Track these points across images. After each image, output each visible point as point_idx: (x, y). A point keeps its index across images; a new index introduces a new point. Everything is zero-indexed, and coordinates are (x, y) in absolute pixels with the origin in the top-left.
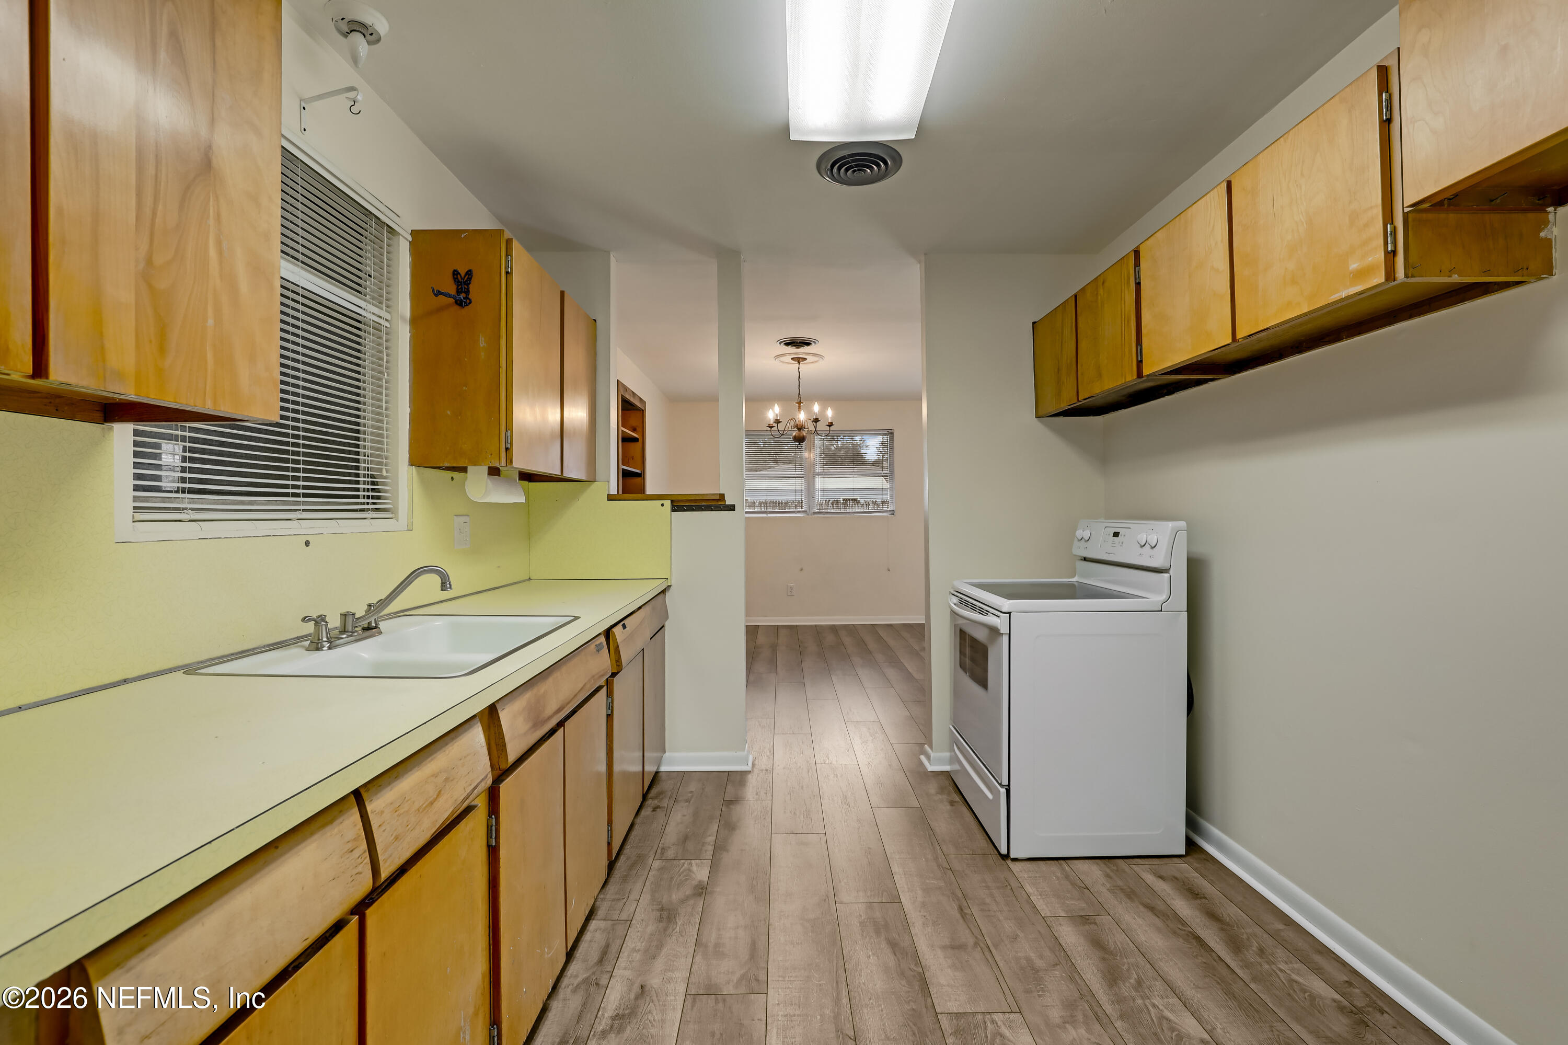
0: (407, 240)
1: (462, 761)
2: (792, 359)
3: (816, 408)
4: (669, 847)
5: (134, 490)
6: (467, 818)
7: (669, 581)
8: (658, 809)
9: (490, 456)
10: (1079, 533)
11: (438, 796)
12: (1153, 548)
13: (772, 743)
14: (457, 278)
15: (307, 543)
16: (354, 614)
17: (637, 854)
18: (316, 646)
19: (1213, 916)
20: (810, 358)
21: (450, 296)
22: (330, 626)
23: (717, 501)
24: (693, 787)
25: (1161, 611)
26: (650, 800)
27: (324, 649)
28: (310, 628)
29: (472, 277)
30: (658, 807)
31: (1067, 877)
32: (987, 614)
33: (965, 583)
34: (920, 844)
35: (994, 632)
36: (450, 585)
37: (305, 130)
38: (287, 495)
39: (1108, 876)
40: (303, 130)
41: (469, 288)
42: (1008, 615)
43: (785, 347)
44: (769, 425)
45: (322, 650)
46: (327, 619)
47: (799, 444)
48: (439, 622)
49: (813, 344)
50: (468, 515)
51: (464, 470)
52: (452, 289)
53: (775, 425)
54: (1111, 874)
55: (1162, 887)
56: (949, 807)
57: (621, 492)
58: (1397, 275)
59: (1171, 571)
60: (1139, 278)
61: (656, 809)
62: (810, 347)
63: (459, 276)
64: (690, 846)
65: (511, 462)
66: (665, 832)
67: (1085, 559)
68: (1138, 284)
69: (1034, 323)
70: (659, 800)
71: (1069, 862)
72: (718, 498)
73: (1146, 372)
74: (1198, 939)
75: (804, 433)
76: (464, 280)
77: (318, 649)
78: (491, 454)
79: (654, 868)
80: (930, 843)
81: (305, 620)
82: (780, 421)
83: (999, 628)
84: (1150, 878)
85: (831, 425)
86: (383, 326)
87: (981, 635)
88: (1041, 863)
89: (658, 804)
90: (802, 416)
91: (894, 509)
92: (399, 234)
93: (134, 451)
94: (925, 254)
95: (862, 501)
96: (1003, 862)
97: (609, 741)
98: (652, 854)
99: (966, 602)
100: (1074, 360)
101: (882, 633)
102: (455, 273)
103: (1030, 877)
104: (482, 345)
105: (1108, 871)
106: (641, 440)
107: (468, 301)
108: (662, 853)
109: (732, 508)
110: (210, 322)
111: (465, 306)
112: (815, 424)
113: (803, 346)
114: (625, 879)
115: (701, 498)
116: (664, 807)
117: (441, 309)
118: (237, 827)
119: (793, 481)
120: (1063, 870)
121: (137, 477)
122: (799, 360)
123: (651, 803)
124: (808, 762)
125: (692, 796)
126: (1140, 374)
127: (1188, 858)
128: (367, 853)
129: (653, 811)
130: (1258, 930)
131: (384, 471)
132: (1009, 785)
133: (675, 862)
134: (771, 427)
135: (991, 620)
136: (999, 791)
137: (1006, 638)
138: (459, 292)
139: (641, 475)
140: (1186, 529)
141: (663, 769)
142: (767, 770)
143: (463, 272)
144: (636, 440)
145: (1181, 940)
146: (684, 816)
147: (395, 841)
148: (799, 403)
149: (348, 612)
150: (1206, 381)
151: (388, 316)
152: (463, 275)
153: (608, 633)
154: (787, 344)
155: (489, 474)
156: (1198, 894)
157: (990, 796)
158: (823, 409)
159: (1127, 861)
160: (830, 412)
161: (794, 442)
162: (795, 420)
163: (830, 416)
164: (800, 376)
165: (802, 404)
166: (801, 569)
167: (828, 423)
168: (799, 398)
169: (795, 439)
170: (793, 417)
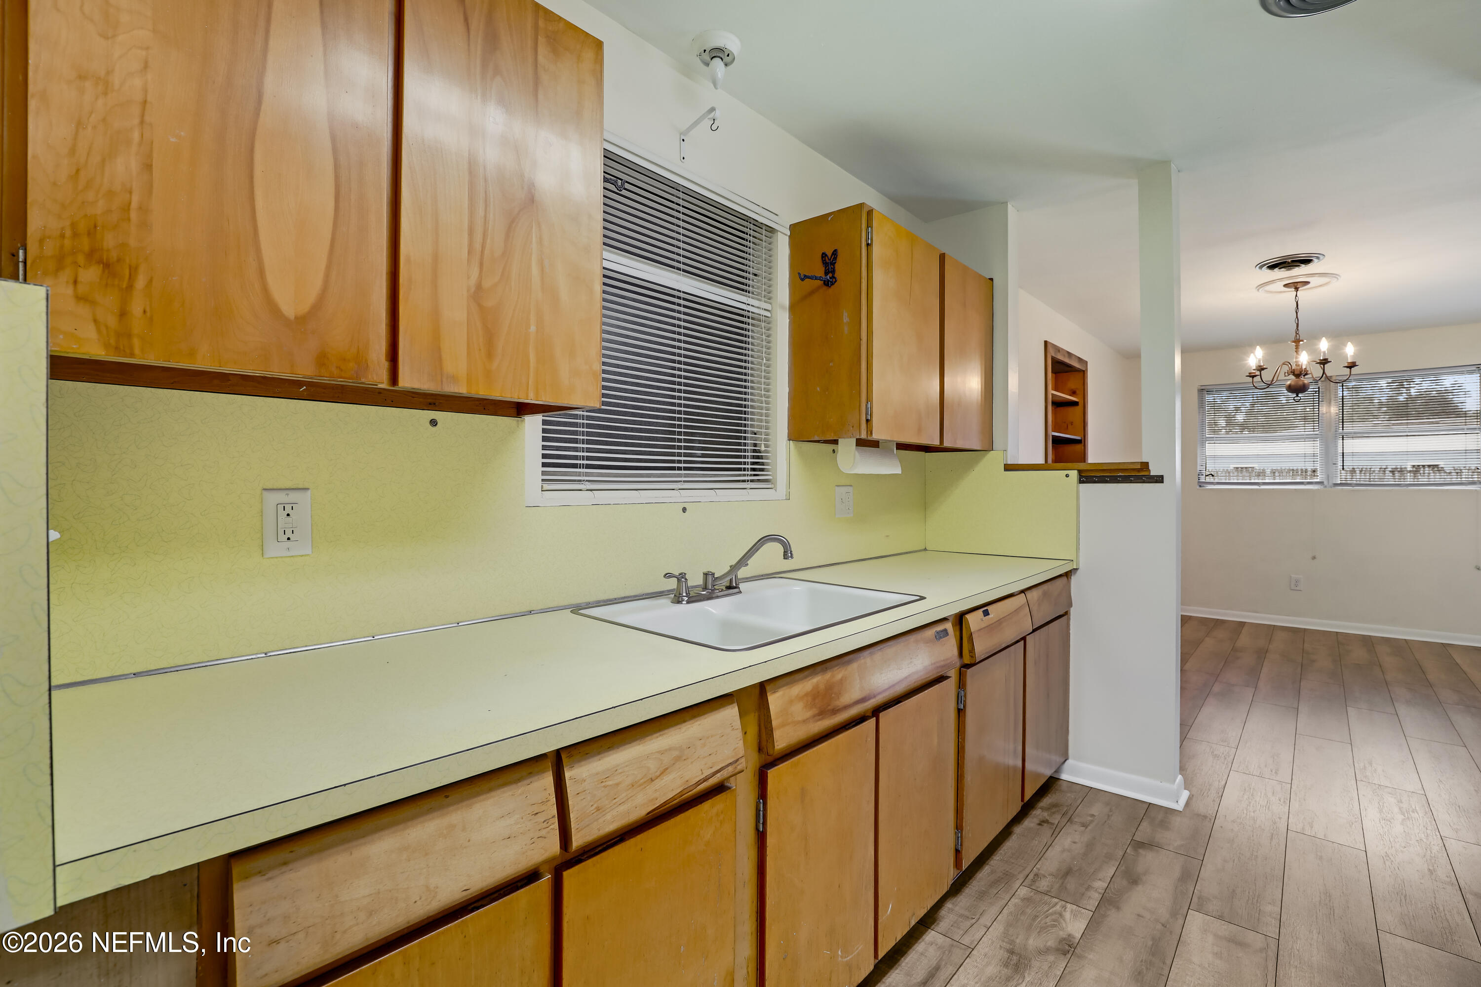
0: (786, 235)
1: (702, 741)
2: (1285, 286)
3: (1324, 345)
4: (1045, 876)
5: (542, 467)
6: (713, 799)
7: (1075, 563)
8: (1045, 825)
9: (852, 429)
11: (662, 773)
13: (1223, 783)
14: (825, 260)
15: (684, 510)
16: (713, 574)
17: (1004, 870)
18: (678, 600)
20: (1314, 281)
21: (816, 278)
22: (690, 584)
23: (1139, 470)
24: (1097, 809)
26: (1040, 809)
27: (683, 602)
28: (672, 584)
29: (837, 256)
30: (1047, 822)
36: (791, 554)
37: (684, 158)
38: (673, 468)
40: (682, 158)
41: (834, 267)
43: (1269, 271)
44: (1250, 373)
45: (682, 603)
46: (687, 577)
47: (1297, 396)
48: (799, 587)
49: (1315, 260)
50: (851, 486)
51: (835, 442)
52: (820, 271)
53: (1258, 373)
57: (1050, 460)
61: (1043, 824)
62: (1310, 266)
63: (826, 258)
64: (1071, 883)
65: (871, 433)
66: (1046, 855)
70: (1050, 812)
72: (1139, 467)
75: (1306, 380)
76: (830, 260)
77: (679, 602)
78: (853, 427)
79: (1019, 895)
81: (668, 576)
82: (1266, 367)
85: (1352, 366)
86: (762, 316)
89: (1048, 818)
90: (1304, 359)
92: (777, 231)
93: (543, 436)
97: (961, 738)
98: (1021, 877)
102: (824, 255)
104: (845, 321)
106: (1081, 404)
107: (834, 280)
108: (1034, 881)
109: (1159, 479)
110: (533, 328)
111: (831, 285)
112: (1322, 366)
113: (1299, 266)
114: (982, 895)
115: (1116, 467)
116: (1052, 824)
117: (812, 293)
118: (378, 776)
119: (1305, 443)
121: (544, 456)
122: (1294, 285)
123: (1039, 815)
124: (1275, 823)
125: (1092, 821)
128: (556, 819)
129: (1039, 824)
131: (763, 446)
133: (1046, 898)
134: (1253, 377)
138: (826, 273)
139: (1082, 442)
141: (1064, 776)
142: (1206, 817)
143: (829, 254)
144: (1075, 404)
146: (1075, 843)
147: (597, 811)
148: (1297, 341)
149: (708, 572)
151: (768, 307)
152: (829, 255)
153: (960, 619)
154: (1272, 267)
155: (857, 445)
158: (1337, 348)
160: (1350, 350)
161: (1290, 394)
162: (1291, 365)
163: (1351, 356)
164: (1299, 307)
165: (1301, 343)
166: (1314, 558)
167: (1346, 365)
168: (1296, 336)
169: (1290, 389)
170: (1286, 361)
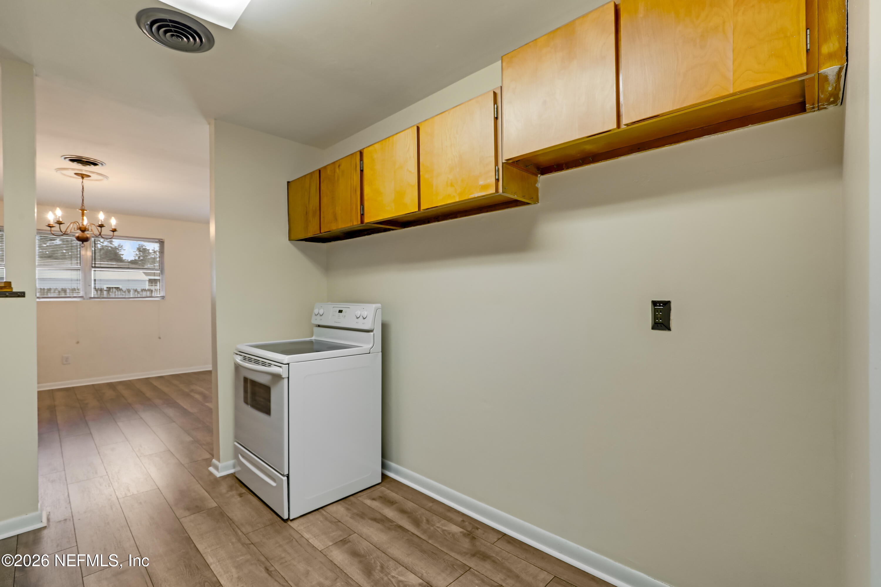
2: (75, 174)
3: (102, 216)
10: (316, 311)
12: (364, 319)
19: (403, 511)
20: (94, 177)
23: (2, 288)
25: (370, 353)
31: (326, 519)
32: (270, 366)
33: (246, 345)
34: (225, 533)
35: (277, 377)
39: (348, 509)
42: (288, 365)
43: (70, 162)
44: (50, 225)
47: (82, 244)
49: (100, 165)
53: (56, 225)
54: (349, 507)
55: (375, 504)
56: (239, 499)
58: (499, 191)
59: (374, 331)
60: (363, 167)
62: (97, 167)
67: (319, 326)
68: (362, 171)
69: (288, 182)
71: (325, 508)
72: (3, 286)
73: (366, 220)
74: (401, 527)
75: (87, 234)
80: (232, 530)
82: (63, 222)
83: (282, 374)
84: (368, 502)
85: (114, 231)
87: (263, 380)
88: (309, 515)
90: (86, 221)
91: (164, 295)
94: (215, 119)
95: (124, 289)
96: (285, 524)
99: (248, 358)
100: (318, 208)
101: (155, 383)
103: (305, 528)
105: (347, 506)
109: (21, 295)
112: (99, 228)
113: (90, 165)
119: (69, 272)
120: (323, 515)
122: (83, 176)
126: (362, 222)
127: (383, 483)
130: (423, 511)
132: (288, 474)
134: (52, 227)
135: (274, 369)
136: (282, 479)
137: (286, 381)
140: (381, 308)
142: (65, 520)
145: (393, 532)
148: (83, 210)
150: (389, 230)
154: (73, 160)
156: (393, 502)
157: (274, 484)
158: (108, 219)
159: (354, 496)
160: (113, 222)
161: (77, 241)
162: (78, 223)
163: (114, 225)
164: (84, 189)
165: (85, 211)
166: (78, 343)
167: (111, 230)
168: (82, 207)
169: (78, 239)
170: (76, 221)
